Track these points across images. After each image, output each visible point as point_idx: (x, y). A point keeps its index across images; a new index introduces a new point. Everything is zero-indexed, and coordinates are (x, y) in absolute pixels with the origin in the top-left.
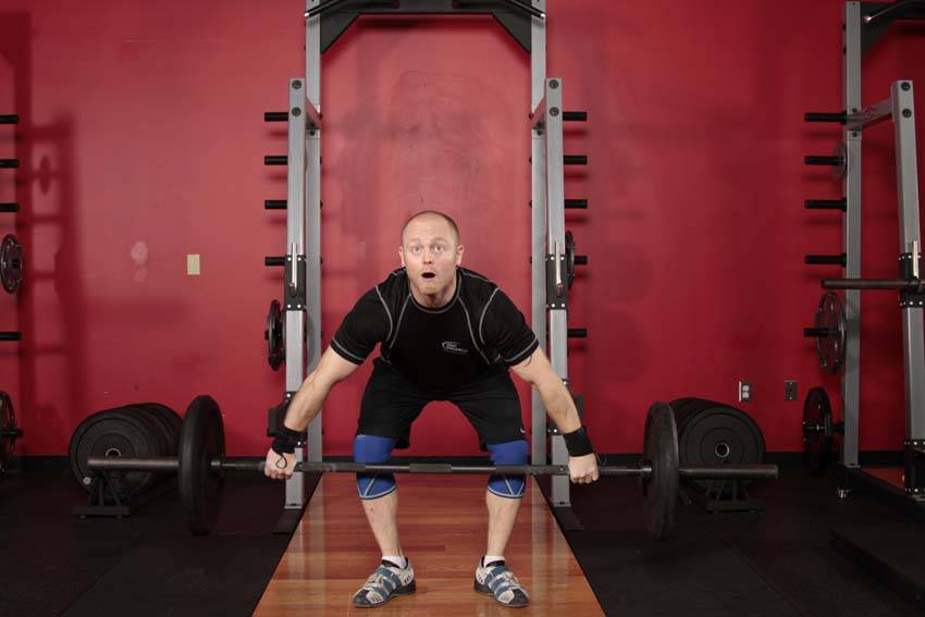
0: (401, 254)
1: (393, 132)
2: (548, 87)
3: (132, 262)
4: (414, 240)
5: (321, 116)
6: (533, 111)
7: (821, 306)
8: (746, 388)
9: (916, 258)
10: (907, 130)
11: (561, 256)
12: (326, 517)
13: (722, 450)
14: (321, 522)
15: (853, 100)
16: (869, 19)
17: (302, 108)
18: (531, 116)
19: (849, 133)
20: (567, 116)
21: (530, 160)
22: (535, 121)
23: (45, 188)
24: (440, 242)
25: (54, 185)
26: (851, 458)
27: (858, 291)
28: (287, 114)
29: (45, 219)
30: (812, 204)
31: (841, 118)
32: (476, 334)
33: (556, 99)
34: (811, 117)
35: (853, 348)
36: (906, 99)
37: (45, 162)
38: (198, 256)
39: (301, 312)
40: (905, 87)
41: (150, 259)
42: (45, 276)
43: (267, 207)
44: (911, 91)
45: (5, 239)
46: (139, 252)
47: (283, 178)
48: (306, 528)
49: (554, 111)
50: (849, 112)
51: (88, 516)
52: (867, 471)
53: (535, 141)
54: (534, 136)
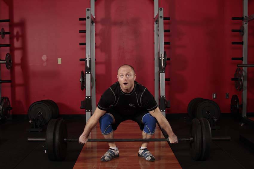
0: (118, 77)
1: (115, 24)
2: (159, 10)
3: (42, 61)
4: (121, 73)
5: (95, 19)
6: (155, 17)
7: (236, 72)
8: (215, 95)
11: (163, 58)
12: (97, 131)
13: (208, 112)
14: (96, 133)
15: (245, 14)
17: (90, 16)
18: (154, 19)
19: (244, 23)
20: (165, 19)
21: (154, 31)
22: (155, 20)
23: (18, 40)
24: (129, 74)
25: (20, 39)
26: (244, 115)
27: (247, 68)
28: (85, 18)
29: (18, 49)
30: (233, 43)
31: (242, 19)
32: (139, 103)
33: (162, 13)
34: (233, 18)
35: (245, 84)
37: (17, 33)
38: (61, 59)
39: (90, 74)
41: (47, 60)
42: (18, 65)
43: (80, 45)
45: (7, 54)
46: (44, 58)
47: (84, 37)
48: (92, 134)
49: (161, 17)
50: (244, 17)
51: (31, 131)
52: (249, 118)
53: (155, 26)
54: (155, 24)
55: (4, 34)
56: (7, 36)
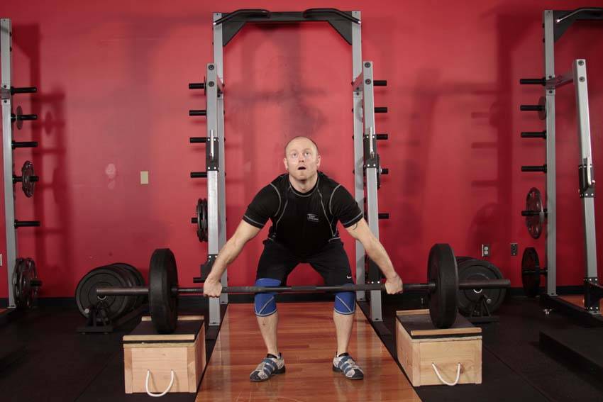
2: (364, 67)
3: (106, 177)
4: (293, 151)
5: (223, 85)
8: (486, 248)
9: (589, 167)
10: (583, 89)
14: (228, 333)
15: (550, 71)
16: (558, 21)
17: (214, 81)
18: (352, 83)
19: (547, 91)
20: (376, 83)
21: (353, 110)
22: (355, 86)
23: (48, 132)
24: (308, 151)
25: (54, 130)
26: (552, 290)
27: (555, 188)
28: (205, 85)
30: (525, 135)
31: (542, 81)
33: (370, 74)
34: (524, 81)
36: (582, 71)
37: (48, 115)
38: (147, 172)
40: (581, 63)
41: (117, 174)
42: (49, 186)
43: (191, 142)
44: (585, 65)
46: (111, 170)
49: (368, 81)
50: (547, 78)
51: (87, 333)
52: (561, 298)
53: (356, 100)
54: (355, 95)
55: (22, 119)
56: (27, 123)
